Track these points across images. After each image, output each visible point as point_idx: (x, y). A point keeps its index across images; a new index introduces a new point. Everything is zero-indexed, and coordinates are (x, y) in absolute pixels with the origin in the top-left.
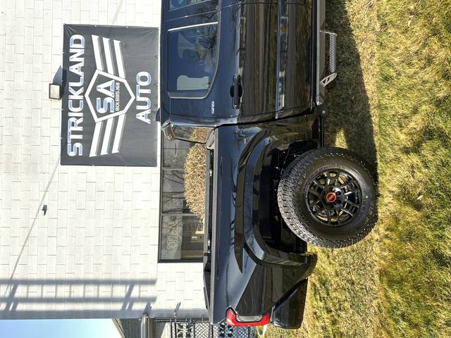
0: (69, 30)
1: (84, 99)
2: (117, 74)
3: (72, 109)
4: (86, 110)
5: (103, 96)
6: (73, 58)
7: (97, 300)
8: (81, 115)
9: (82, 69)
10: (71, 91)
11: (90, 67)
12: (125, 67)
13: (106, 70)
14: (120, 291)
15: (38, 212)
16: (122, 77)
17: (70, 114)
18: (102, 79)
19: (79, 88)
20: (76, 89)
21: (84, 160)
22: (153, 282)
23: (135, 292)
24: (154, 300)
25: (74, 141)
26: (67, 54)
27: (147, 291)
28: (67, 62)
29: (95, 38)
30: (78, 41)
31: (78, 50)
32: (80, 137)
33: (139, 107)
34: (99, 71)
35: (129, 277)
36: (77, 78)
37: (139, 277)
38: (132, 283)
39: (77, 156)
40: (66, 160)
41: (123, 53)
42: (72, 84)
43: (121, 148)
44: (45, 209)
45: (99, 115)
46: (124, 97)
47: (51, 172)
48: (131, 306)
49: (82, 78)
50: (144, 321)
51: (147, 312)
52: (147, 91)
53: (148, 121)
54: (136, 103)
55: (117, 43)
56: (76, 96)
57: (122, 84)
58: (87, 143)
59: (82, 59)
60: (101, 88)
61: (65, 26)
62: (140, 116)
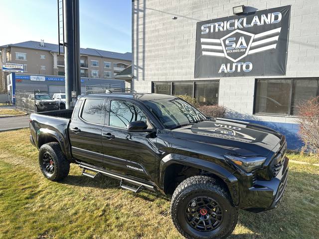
1: (235, 30)
2: (251, 49)
3: (229, 23)
4: (228, 32)
5: (236, 42)
6: (263, 17)
8: (225, 29)
9: (255, 25)
10: (240, 20)
11: (256, 30)
12: (256, 54)
13: (254, 41)
14: (141, 64)
15: (174, 14)
16: (249, 52)
17: (225, 22)
18: (248, 39)
19: (243, 26)
20: (242, 23)
21: (199, 35)
22: (144, 79)
23: (140, 71)
24: (138, 80)
25: (209, 28)
26: (266, 12)
27: (140, 77)
29: (279, 30)
30: (276, 18)
31: (270, 19)
32: (212, 31)
34: (253, 37)
35: (146, 67)
36: (249, 22)
37: (146, 72)
38: (143, 69)
39: (201, 31)
40: (200, 24)
41: (266, 51)
42: (245, 20)
43: (205, 56)
44: (175, 18)
45: (224, 41)
46: (235, 55)
47: (194, 18)
48: (135, 69)
49: (249, 26)
50: (129, 76)
51: (134, 77)
53: (220, 71)
55: (274, 46)
56: (237, 23)
57: (244, 53)
58: (209, 36)
59: (262, 23)
60: (242, 40)
61: (289, 6)
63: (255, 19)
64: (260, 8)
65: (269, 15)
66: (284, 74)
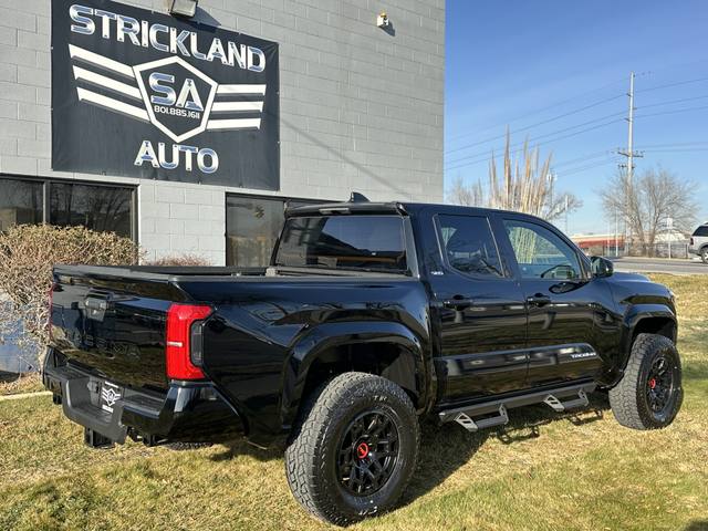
16: (208, 124)
29: (262, 89)
34: (216, 88)
41: (243, 131)
45: (145, 76)
63: (216, 45)
65: (243, 49)
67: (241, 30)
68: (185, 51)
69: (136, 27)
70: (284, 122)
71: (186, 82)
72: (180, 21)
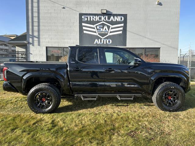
0: (125, 16)
1: (102, 21)
2: (111, 32)
3: (98, 17)
4: (98, 22)
5: (103, 28)
6: (116, 17)
7: (33, 26)
8: (96, 20)
9: (112, 21)
10: (104, 17)
11: (113, 23)
12: (113, 35)
13: (112, 28)
14: (36, 34)
15: (63, 6)
16: (109, 34)
17: (96, 16)
18: (109, 27)
19: (106, 20)
20: (105, 18)
21: (81, 21)
22: (39, 45)
23: (35, 39)
24: (33, 45)
25: (87, 18)
26: (117, 15)
27: (36, 43)
28: (114, 15)
29: (122, 25)
30: (121, 19)
31: (118, 19)
32: (89, 20)
33: (99, 40)
34: (111, 26)
35: (41, 37)
36: (109, 19)
37: (41, 40)
38: (39, 38)
39: (82, 19)
40: (81, 15)
41: (118, 34)
42: (107, 17)
43: (86, 34)
44: (64, 8)
45: (96, 26)
46: (103, 35)
47: (77, 10)
48: (31, 37)
49: (109, 20)
50: (26, 42)
51: (29, 43)
52: (105, 43)
53: (95, 43)
54: (101, 39)
55: (121, 32)
56: (103, 18)
57: (107, 34)
58: (87, 22)
59: (115, 20)
60: (106, 27)
61: (126, 15)
62: (96, 40)
63: (112, 18)
64: (114, 13)
65: (118, 17)
66: (126, 46)
67: (118, 13)
68: (105, 20)
69: (95, 17)
70: (128, 31)
71: (105, 26)
72: (104, 14)
